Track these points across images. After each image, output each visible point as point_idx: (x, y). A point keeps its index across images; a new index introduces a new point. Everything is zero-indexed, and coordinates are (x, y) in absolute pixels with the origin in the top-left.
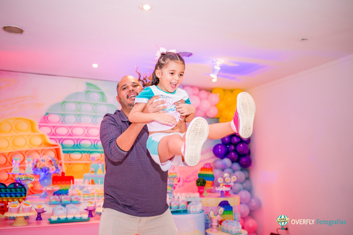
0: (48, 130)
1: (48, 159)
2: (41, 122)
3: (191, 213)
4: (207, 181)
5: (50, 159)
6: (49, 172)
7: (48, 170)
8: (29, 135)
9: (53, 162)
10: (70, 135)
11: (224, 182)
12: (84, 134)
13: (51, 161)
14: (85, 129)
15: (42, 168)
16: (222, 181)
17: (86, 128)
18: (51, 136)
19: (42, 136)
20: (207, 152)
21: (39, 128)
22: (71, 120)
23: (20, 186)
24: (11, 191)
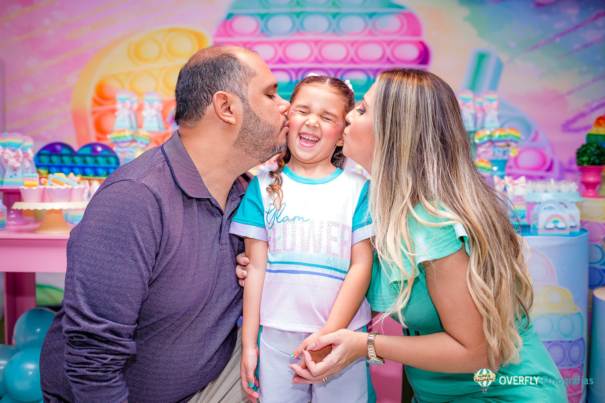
14: (313, 45)
22: (281, 26)
23: (106, 153)
24: (85, 162)
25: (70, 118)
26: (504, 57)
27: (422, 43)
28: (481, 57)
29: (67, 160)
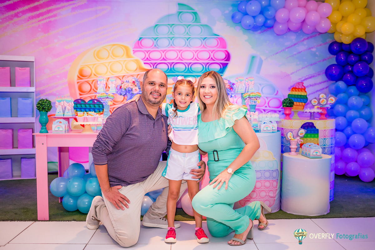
0: (142, 55)
1: (132, 80)
2: (134, 48)
3: (261, 132)
4: (295, 103)
5: (134, 80)
6: (133, 92)
7: (132, 90)
8: (125, 61)
9: (136, 83)
10: (164, 59)
11: (319, 103)
12: (178, 58)
13: (134, 82)
14: (178, 52)
15: (126, 88)
16: (316, 103)
17: (180, 51)
18: (145, 60)
19: (137, 61)
20: (319, 75)
21: (134, 53)
22: (164, 43)
23: (98, 103)
24: (90, 106)
25: (67, 85)
26: (263, 58)
27: (227, 51)
28: (253, 57)
29: (83, 106)
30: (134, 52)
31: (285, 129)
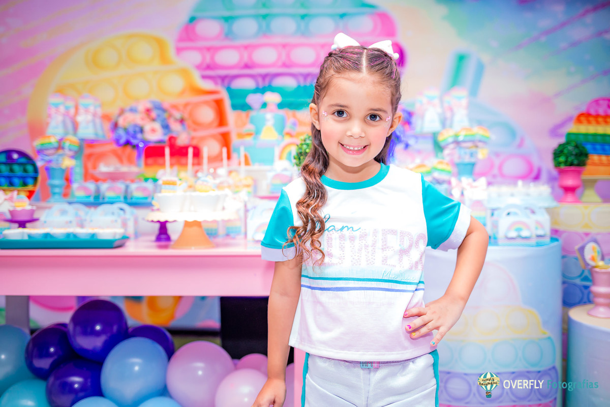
0: (195, 57)
1: (144, 106)
2: (181, 39)
4: (591, 156)
5: (149, 105)
7: (142, 131)
8: (157, 72)
9: (154, 114)
10: (247, 66)
12: (280, 63)
13: (148, 111)
14: (281, 49)
15: (128, 127)
17: (284, 46)
18: (205, 69)
19: (184, 72)
21: (177, 54)
22: (246, 30)
23: (22, 160)
27: (397, 45)
28: (461, 59)
30: (179, 50)
31: (564, 232)
